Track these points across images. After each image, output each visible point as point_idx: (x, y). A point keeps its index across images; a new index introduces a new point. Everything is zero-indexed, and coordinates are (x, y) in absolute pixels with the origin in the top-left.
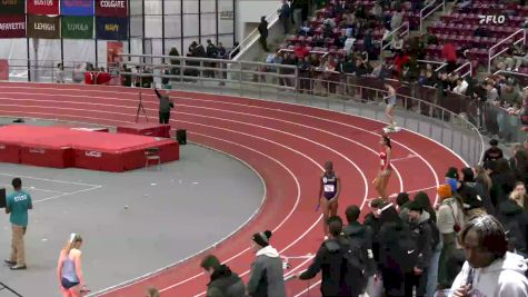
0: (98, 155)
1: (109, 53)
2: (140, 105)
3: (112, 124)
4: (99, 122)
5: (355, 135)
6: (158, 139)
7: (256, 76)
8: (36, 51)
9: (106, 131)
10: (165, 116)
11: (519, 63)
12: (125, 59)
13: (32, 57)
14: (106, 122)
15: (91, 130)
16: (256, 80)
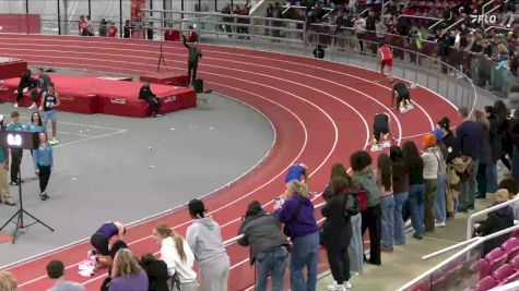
0: (123, 102)
1: (132, 8)
2: (161, 57)
3: (136, 73)
4: (125, 72)
5: (359, 85)
6: (176, 88)
7: (267, 30)
8: (66, 6)
9: (130, 80)
11: (512, 20)
12: (147, 14)
13: (62, 13)
14: (129, 72)
15: (116, 79)
16: (267, 34)
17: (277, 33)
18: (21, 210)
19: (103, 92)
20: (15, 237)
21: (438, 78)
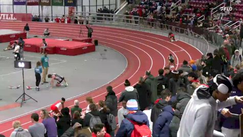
1: (69, 11)
2: (81, 31)
3: (71, 38)
4: (67, 37)
6: (87, 43)
7: (124, 20)
8: (42, 10)
9: (68, 40)
10: (90, 35)
11: (223, 15)
12: (75, 14)
13: (41, 13)
16: (124, 22)
17: (128, 21)
18: (24, 94)
19: (57, 45)
20: (22, 104)
21: (194, 40)
